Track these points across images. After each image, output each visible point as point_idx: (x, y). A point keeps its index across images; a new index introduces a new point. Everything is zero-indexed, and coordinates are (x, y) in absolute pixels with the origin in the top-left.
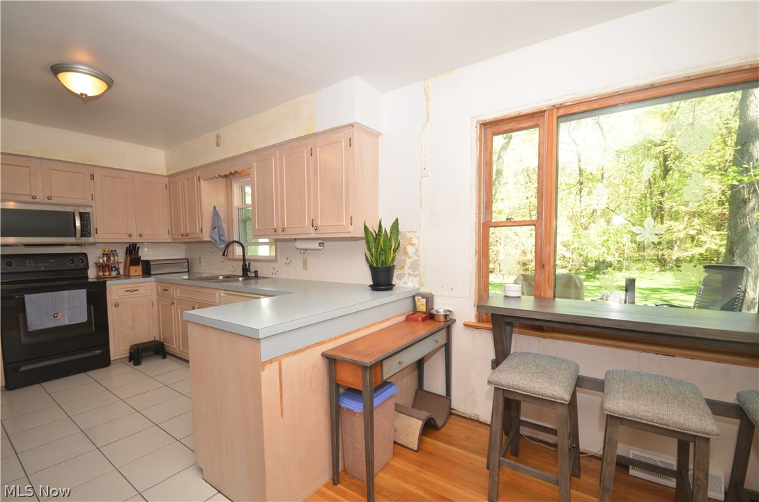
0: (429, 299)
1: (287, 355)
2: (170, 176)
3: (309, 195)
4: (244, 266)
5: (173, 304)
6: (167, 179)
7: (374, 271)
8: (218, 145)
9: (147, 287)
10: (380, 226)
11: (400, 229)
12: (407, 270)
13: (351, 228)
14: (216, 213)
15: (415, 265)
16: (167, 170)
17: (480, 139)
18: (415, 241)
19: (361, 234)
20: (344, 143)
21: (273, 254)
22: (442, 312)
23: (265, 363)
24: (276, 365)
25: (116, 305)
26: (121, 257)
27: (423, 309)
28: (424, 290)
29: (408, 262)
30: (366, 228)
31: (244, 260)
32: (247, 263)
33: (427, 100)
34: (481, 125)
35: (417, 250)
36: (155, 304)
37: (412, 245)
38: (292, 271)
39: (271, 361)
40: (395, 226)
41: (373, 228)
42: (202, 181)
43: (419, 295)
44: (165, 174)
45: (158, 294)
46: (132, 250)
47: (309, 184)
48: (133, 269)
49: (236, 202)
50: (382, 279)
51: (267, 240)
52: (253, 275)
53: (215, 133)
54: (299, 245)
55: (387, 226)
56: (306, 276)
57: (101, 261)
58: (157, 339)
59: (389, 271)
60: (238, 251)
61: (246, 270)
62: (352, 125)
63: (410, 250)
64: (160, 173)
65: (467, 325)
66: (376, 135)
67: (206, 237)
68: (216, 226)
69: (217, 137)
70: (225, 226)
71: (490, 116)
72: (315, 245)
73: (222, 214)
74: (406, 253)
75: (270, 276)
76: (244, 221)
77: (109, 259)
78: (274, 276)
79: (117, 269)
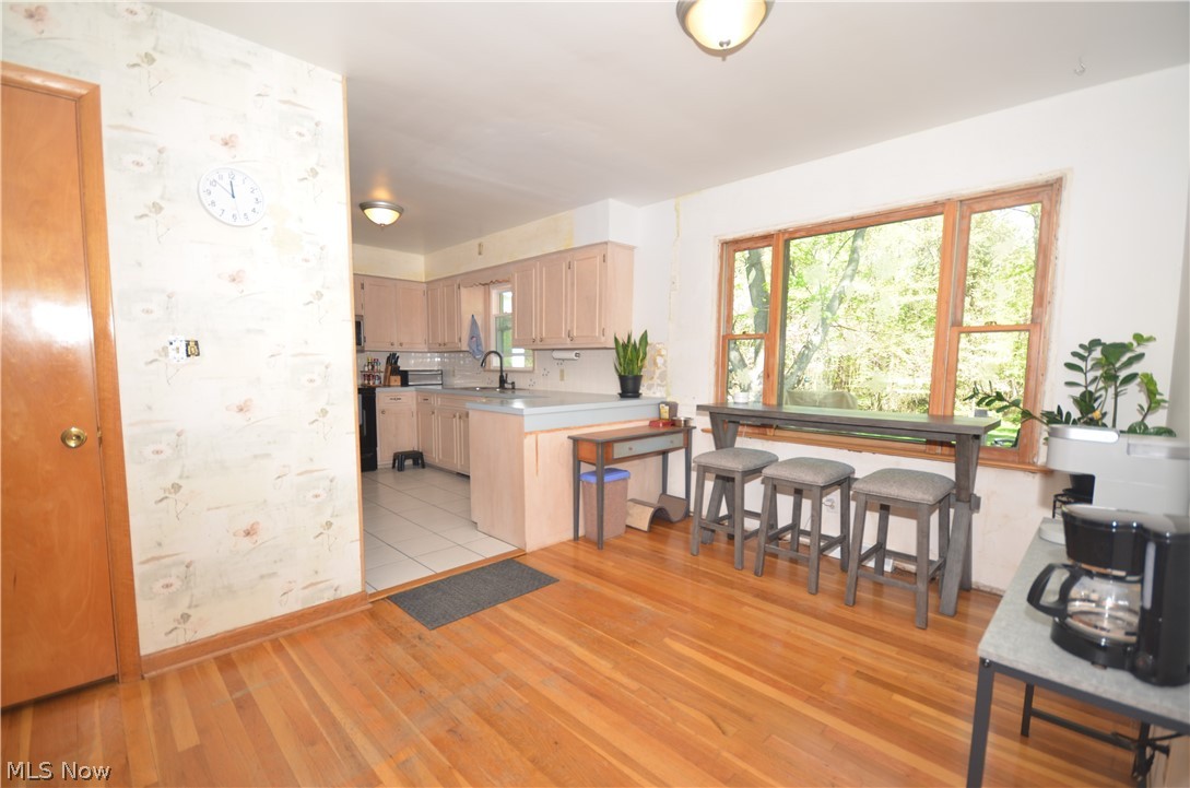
0: (673, 407)
1: (542, 432)
2: (428, 283)
3: (566, 307)
4: (501, 377)
5: (433, 413)
6: (425, 285)
7: (623, 379)
8: (480, 254)
9: (408, 396)
10: (629, 338)
11: (649, 340)
12: (656, 381)
13: (603, 339)
14: (474, 323)
15: (663, 377)
16: (426, 277)
17: (721, 257)
18: (663, 352)
19: (613, 345)
20: (599, 259)
21: (530, 365)
22: (682, 419)
23: (527, 433)
24: (534, 436)
25: (383, 412)
26: (382, 366)
27: (666, 415)
28: (669, 400)
29: (658, 372)
30: (616, 340)
31: (502, 371)
32: (504, 374)
33: (678, 217)
34: (722, 244)
35: (665, 361)
36: (415, 414)
37: (662, 356)
38: (549, 383)
39: (531, 433)
40: (644, 337)
41: (623, 338)
42: (462, 288)
43: (663, 403)
44: (424, 280)
45: (418, 404)
46: (392, 359)
47: (566, 296)
48: (393, 378)
49: (494, 311)
50: (630, 387)
51: (522, 351)
52: (510, 386)
53: (478, 241)
54: (557, 354)
55: (636, 338)
56: (563, 387)
57: (366, 369)
58: (416, 449)
59: (637, 380)
60: (495, 362)
61: (502, 381)
62: (606, 243)
63: (660, 360)
64: (419, 280)
65: (703, 431)
66: (631, 248)
67: (465, 348)
68: (474, 336)
69: (480, 245)
70: (482, 335)
71: (730, 237)
72: (572, 355)
73: (479, 323)
74: (655, 364)
75: (527, 387)
76: (502, 330)
77: (373, 367)
78: (531, 388)
79: (379, 378)
